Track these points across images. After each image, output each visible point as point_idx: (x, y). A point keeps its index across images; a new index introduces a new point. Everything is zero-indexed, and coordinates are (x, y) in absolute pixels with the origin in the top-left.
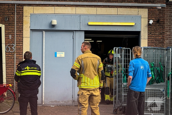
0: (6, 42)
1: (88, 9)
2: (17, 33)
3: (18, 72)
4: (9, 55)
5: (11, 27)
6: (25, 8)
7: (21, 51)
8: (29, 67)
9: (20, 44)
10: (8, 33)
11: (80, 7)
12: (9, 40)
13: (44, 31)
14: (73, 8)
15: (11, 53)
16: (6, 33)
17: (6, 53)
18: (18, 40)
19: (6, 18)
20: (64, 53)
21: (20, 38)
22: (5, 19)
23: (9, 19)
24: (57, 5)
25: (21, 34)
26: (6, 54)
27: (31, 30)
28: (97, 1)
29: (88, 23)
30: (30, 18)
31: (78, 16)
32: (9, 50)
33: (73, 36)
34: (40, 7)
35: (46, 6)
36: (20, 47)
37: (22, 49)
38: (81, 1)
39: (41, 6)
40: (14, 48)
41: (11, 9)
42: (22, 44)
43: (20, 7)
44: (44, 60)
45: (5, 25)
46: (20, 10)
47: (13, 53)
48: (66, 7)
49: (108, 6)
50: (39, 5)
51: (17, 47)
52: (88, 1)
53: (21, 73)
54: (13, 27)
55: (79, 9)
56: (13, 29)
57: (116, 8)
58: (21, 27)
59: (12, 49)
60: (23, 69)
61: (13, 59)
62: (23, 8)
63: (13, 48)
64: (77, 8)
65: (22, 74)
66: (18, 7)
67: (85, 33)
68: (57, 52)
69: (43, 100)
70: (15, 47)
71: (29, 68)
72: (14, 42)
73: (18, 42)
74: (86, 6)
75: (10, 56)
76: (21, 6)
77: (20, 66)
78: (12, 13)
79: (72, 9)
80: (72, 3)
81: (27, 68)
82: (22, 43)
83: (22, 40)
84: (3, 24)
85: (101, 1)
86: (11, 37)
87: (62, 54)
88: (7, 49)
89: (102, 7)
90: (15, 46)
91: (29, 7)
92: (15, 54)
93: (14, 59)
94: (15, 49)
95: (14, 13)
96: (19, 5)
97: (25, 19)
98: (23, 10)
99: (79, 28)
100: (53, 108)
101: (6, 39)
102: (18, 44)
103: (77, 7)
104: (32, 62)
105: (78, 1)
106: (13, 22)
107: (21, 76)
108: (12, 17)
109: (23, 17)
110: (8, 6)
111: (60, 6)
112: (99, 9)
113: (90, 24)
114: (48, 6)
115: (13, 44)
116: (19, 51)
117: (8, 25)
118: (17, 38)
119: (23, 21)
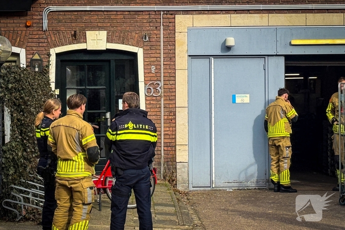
0: (146, 79)
1: (291, 16)
2: (165, 63)
3: (112, 133)
4: (152, 102)
5: (153, 52)
6: (179, 18)
7: (172, 93)
8: (132, 125)
9: (170, 82)
10: (149, 62)
11: (276, 13)
12: (151, 75)
13: (212, 59)
14: (264, 15)
15: (155, 98)
16: (146, 63)
17: (146, 98)
18: (167, 75)
19: (145, 36)
20: (248, 95)
21: (170, 72)
22: (144, 38)
23: (151, 39)
24: (236, 10)
25: (172, 63)
26: (146, 100)
27: (189, 56)
28: (307, 2)
29: (290, 42)
30: (187, 35)
31: (274, 29)
32: (152, 93)
33: (264, 66)
34: (205, 16)
35: (215, 14)
36: (170, 87)
37: (174, 90)
38: (278, 3)
39: (206, 14)
40: (160, 88)
41: (154, 20)
42: (174, 82)
43: (169, 16)
44: (213, 109)
45: (144, 49)
46: (170, 22)
47: (158, 97)
48: (251, 13)
49: (327, 9)
50: (202, 12)
51: (166, 86)
52: (290, 3)
53: (117, 134)
54: (158, 52)
55: (274, 16)
56: (158, 55)
57: (341, 13)
58: (171, 52)
59: (157, 91)
60: (121, 127)
61: (159, 109)
62: (174, 18)
63: (158, 88)
64: (270, 15)
65: (119, 138)
66: (165, 16)
67: (286, 60)
68: (236, 95)
69: (214, 179)
70: (162, 88)
71: (133, 127)
72: (161, 79)
73: (167, 79)
74: (286, 11)
75: (154, 103)
76: (172, 14)
77: (116, 121)
78: (156, 28)
79: (262, 18)
80: (261, 7)
81: (129, 125)
82: (174, 79)
83: (173, 75)
84: (140, 47)
85: (314, 2)
86: (154, 69)
87: (244, 98)
88: (148, 90)
89: (315, 13)
90: (163, 84)
91: (185, 15)
92: (162, 99)
93: (160, 107)
94: (161, 91)
95: (158, 28)
96: (167, 12)
97: (178, 36)
98: (175, 22)
99: (276, 52)
100: (230, 193)
101: (147, 74)
102: (168, 82)
103: (271, 13)
104: (140, 113)
105: (273, 2)
106: (158, 44)
107: (116, 140)
108: (157, 35)
109: (175, 34)
110: (148, 16)
111: (241, 13)
112: (310, 16)
113: (294, 42)
114: (218, 14)
115: (158, 82)
116: (169, 94)
117: (148, 48)
118: (166, 71)
119: (175, 41)
